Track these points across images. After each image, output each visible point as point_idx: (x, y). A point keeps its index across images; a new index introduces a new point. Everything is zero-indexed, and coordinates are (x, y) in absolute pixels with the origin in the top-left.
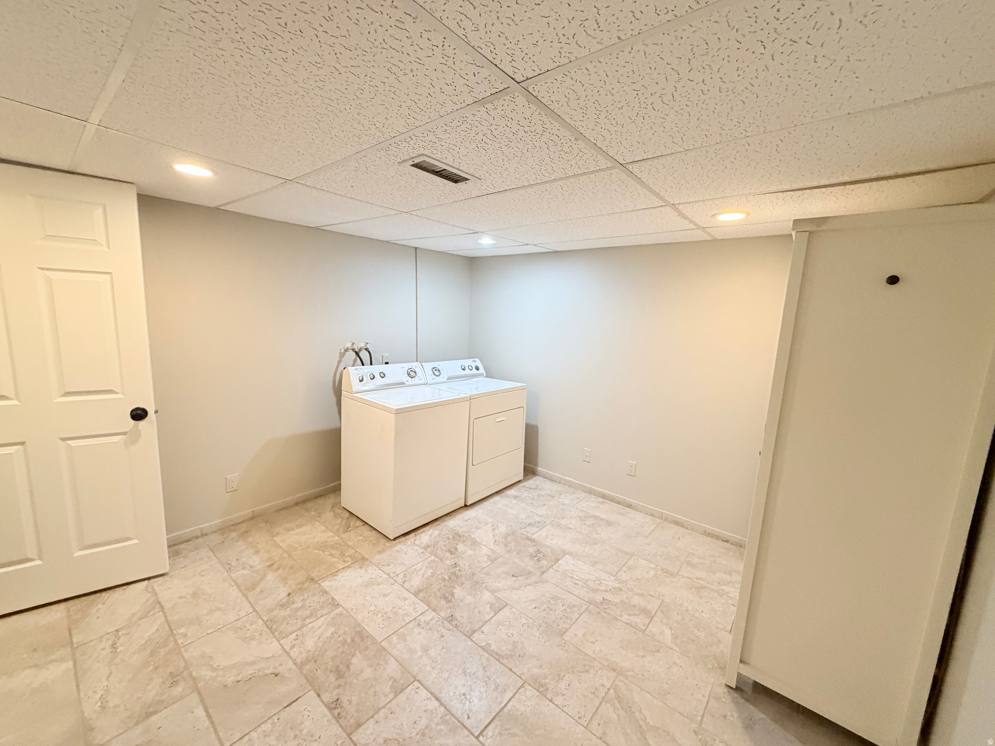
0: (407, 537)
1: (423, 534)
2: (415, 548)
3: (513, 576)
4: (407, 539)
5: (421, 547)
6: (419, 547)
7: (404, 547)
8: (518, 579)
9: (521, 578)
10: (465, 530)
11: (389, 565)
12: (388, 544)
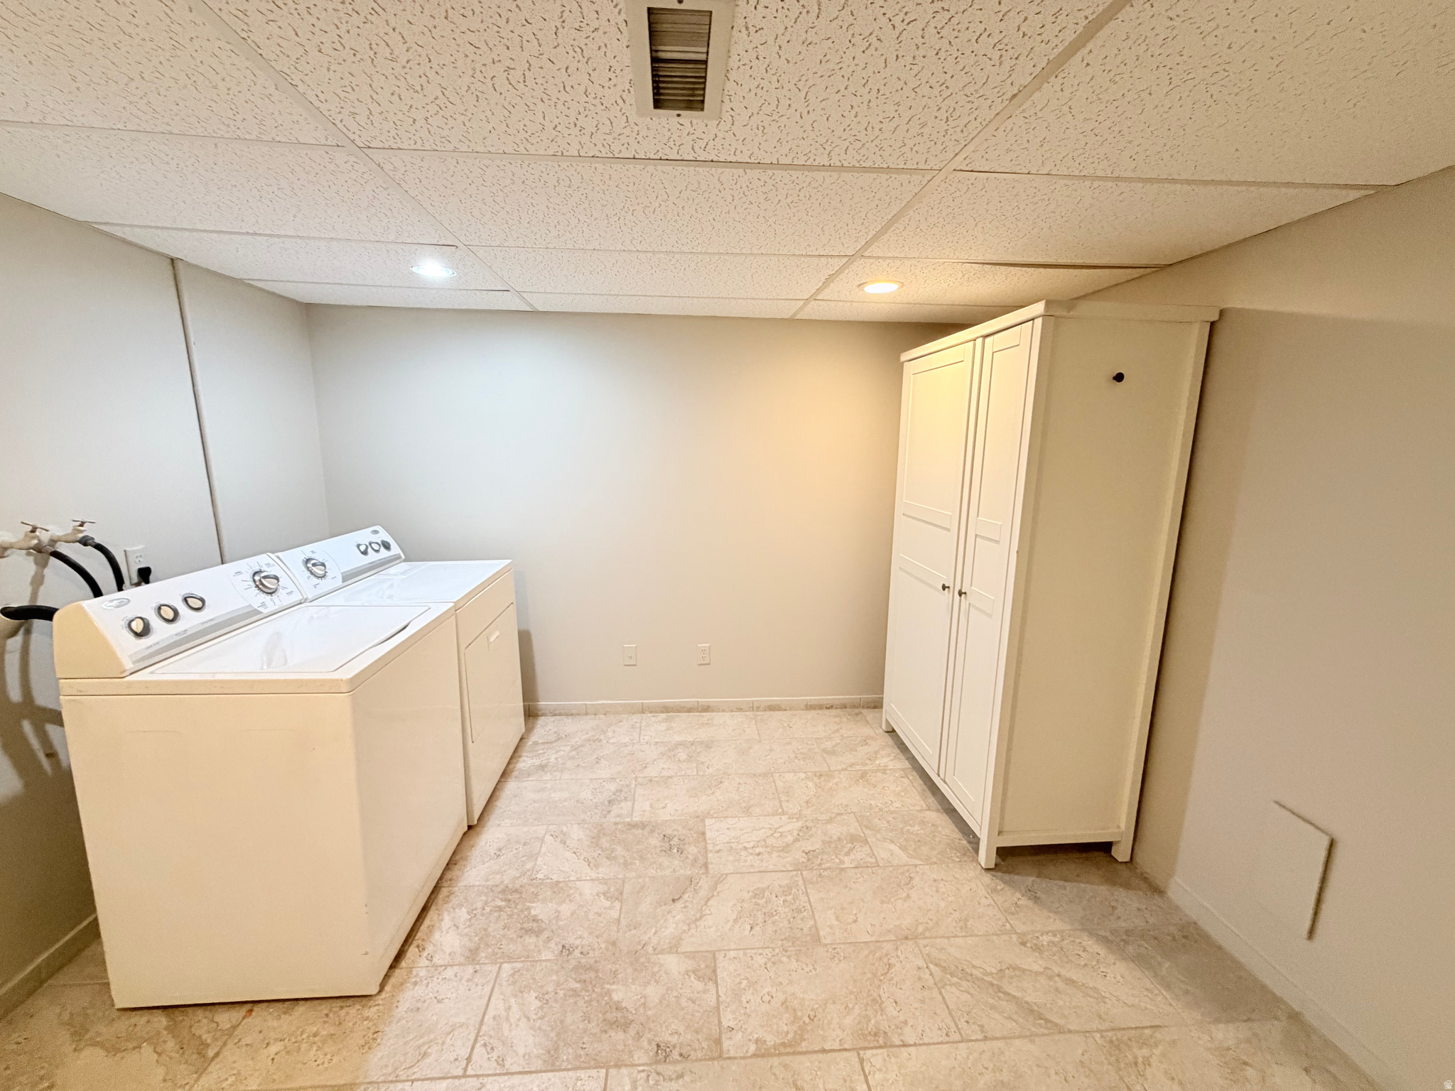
0: (403, 964)
1: (437, 935)
2: (449, 973)
3: (674, 900)
4: (410, 970)
5: (460, 964)
6: (455, 968)
7: (419, 991)
8: (686, 901)
9: (687, 896)
10: (513, 873)
11: (425, 1055)
12: (374, 1009)
